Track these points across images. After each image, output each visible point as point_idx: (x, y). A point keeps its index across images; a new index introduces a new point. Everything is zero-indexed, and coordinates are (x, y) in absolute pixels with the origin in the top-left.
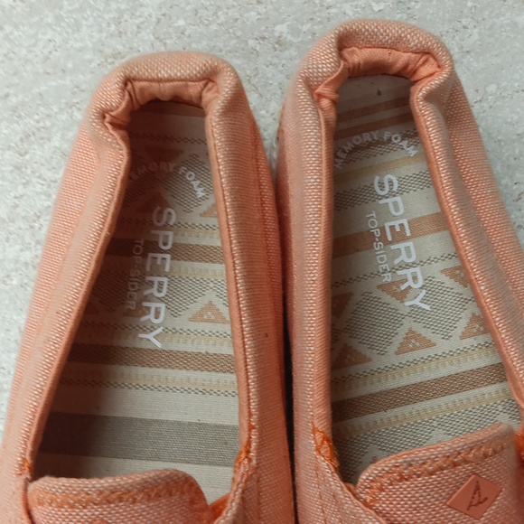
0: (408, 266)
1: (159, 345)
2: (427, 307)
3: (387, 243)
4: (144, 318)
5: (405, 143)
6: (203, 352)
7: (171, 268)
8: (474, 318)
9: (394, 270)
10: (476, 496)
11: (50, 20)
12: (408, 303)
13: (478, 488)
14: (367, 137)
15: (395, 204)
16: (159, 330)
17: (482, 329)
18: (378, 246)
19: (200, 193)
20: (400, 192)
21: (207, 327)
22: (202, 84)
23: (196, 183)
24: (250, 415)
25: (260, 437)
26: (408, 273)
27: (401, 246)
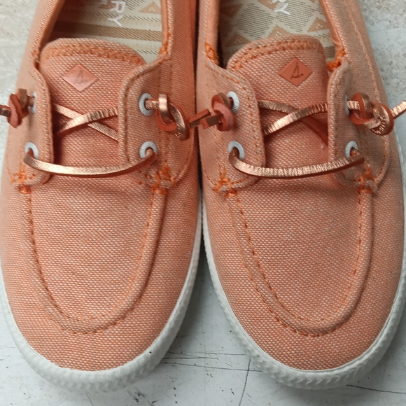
1: (120, 25)
2: (288, 13)
4: (112, 10)
6: (147, 30)
8: (318, 20)
10: (296, 72)
12: (276, 11)
13: (297, 67)
16: (121, 17)
17: (322, 26)
21: (151, 16)
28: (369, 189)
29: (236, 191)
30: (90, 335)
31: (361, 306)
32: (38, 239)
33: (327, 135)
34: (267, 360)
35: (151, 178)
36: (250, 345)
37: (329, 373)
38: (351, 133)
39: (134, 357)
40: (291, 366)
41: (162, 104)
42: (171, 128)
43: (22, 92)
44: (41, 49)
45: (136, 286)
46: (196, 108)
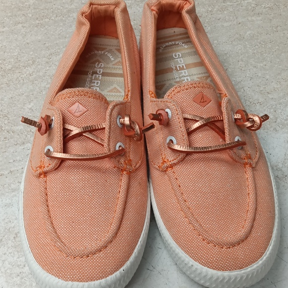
0: (185, 76)
3: (177, 70)
5: (183, 45)
7: (102, 79)
9: (180, 78)
10: (202, 100)
11: (61, 25)
13: (203, 97)
14: (170, 43)
15: (181, 61)
18: (174, 72)
19: (112, 59)
20: (182, 57)
21: (114, 94)
22: (114, 6)
23: (111, 57)
24: (128, 88)
25: (132, 94)
26: (185, 78)
27: (183, 71)
28: (251, 165)
29: (172, 166)
30: (85, 258)
31: (254, 230)
32: (50, 204)
33: (224, 134)
34: (198, 267)
35: (121, 163)
36: (187, 259)
37: (239, 273)
38: (236, 131)
39: (113, 273)
40: (214, 269)
41: (127, 121)
42: (131, 133)
43: (48, 117)
44: (56, 94)
45: (114, 227)
46: (143, 123)
